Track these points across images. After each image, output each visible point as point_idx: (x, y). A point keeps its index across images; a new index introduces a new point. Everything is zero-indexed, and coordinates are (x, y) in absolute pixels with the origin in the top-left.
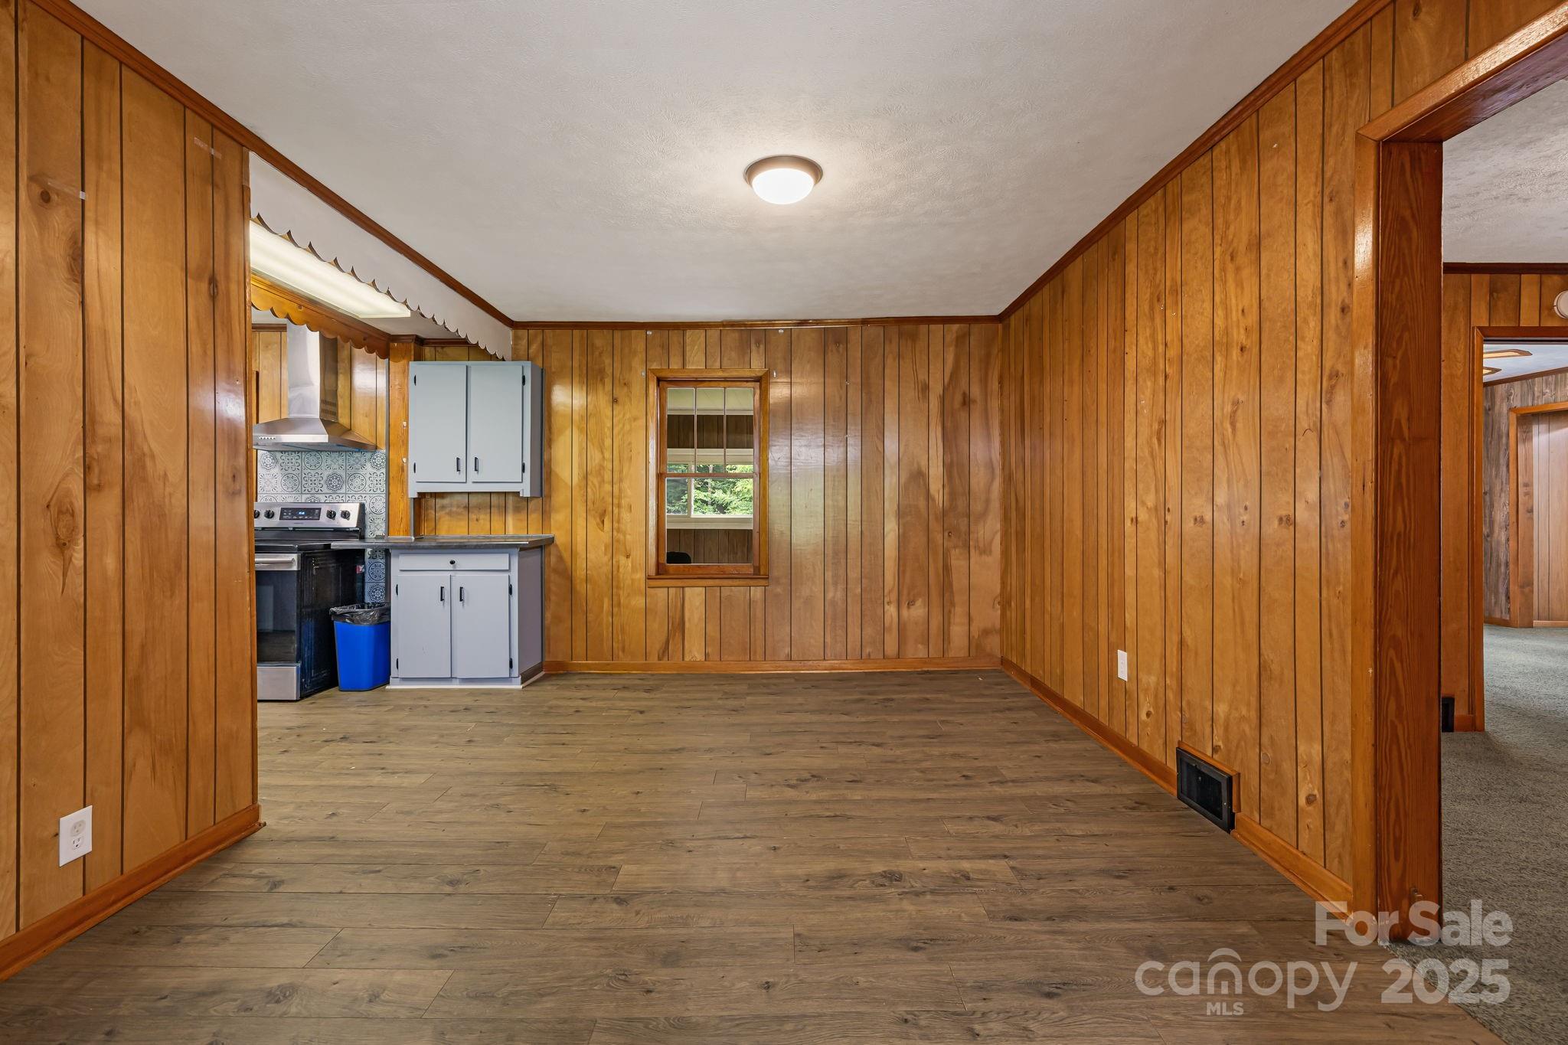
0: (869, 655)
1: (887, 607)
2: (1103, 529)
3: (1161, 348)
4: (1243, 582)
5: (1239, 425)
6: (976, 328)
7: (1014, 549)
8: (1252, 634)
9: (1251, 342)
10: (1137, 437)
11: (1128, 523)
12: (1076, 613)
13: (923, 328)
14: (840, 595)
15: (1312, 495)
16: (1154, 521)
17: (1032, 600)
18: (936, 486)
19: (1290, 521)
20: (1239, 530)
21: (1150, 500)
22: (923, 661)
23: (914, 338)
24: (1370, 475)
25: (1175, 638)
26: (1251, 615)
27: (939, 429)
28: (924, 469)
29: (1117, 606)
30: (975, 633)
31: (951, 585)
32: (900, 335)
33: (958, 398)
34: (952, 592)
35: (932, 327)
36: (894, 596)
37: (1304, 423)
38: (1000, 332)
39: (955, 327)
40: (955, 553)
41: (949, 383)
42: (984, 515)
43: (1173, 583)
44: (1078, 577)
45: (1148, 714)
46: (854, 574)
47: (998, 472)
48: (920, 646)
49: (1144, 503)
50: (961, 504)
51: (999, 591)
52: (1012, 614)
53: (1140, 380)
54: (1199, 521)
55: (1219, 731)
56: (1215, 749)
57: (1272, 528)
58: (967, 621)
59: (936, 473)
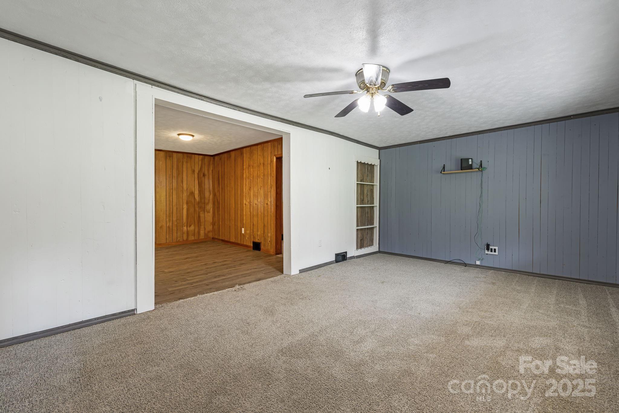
0: (179, 240)
1: (184, 227)
2: (239, 206)
3: (250, 175)
4: (262, 213)
5: (261, 190)
6: (206, 157)
7: (216, 211)
8: (263, 221)
9: (263, 178)
10: (246, 189)
11: (244, 204)
12: (233, 223)
13: (193, 156)
14: (171, 224)
15: (270, 201)
16: (249, 204)
17: (222, 222)
18: (197, 196)
19: (267, 204)
20: (261, 205)
21: (248, 201)
22: (193, 240)
23: (191, 158)
24: (275, 198)
25: (252, 224)
26: (263, 218)
27: (197, 181)
28: (194, 192)
29: (242, 220)
30: (206, 232)
31: (200, 221)
32: (187, 157)
33: (202, 175)
34: (201, 222)
35: (196, 156)
36: (186, 224)
37: (269, 191)
38: (212, 159)
39: (201, 156)
40: (201, 213)
41: (200, 171)
42: (208, 203)
43: (252, 215)
44: (234, 216)
45: (248, 238)
46: (174, 219)
47: (212, 193)
48: (192, 237)
49: (247, 201)
50: (203, 200)
51: (212, 221)
52: (216, 227)
53: (246, 180)
54: (256, 204)
55: (259, 237)
56: (258, 240)
57: (265, 205)
58: (204, 229)
59: (197, 192)
